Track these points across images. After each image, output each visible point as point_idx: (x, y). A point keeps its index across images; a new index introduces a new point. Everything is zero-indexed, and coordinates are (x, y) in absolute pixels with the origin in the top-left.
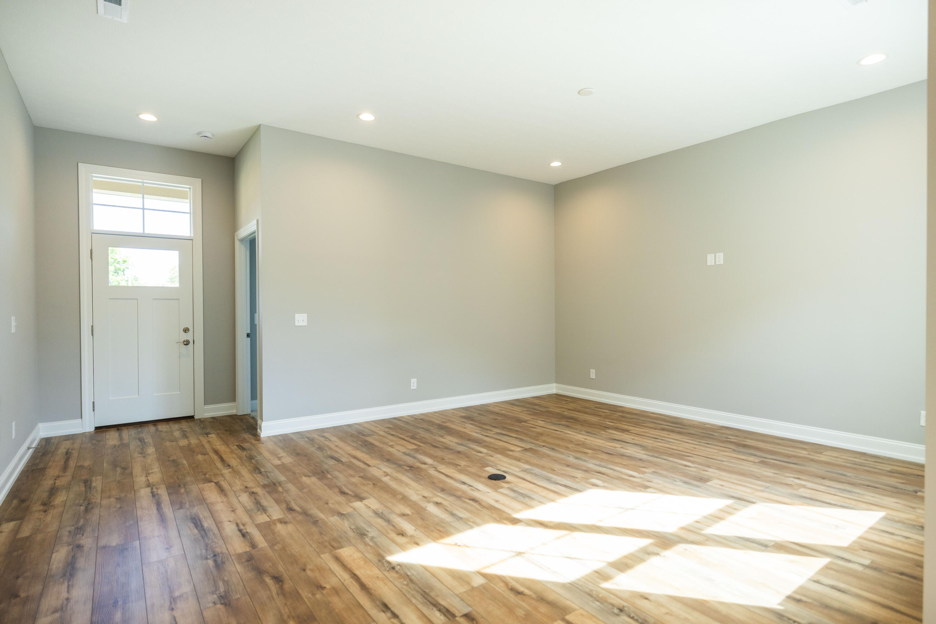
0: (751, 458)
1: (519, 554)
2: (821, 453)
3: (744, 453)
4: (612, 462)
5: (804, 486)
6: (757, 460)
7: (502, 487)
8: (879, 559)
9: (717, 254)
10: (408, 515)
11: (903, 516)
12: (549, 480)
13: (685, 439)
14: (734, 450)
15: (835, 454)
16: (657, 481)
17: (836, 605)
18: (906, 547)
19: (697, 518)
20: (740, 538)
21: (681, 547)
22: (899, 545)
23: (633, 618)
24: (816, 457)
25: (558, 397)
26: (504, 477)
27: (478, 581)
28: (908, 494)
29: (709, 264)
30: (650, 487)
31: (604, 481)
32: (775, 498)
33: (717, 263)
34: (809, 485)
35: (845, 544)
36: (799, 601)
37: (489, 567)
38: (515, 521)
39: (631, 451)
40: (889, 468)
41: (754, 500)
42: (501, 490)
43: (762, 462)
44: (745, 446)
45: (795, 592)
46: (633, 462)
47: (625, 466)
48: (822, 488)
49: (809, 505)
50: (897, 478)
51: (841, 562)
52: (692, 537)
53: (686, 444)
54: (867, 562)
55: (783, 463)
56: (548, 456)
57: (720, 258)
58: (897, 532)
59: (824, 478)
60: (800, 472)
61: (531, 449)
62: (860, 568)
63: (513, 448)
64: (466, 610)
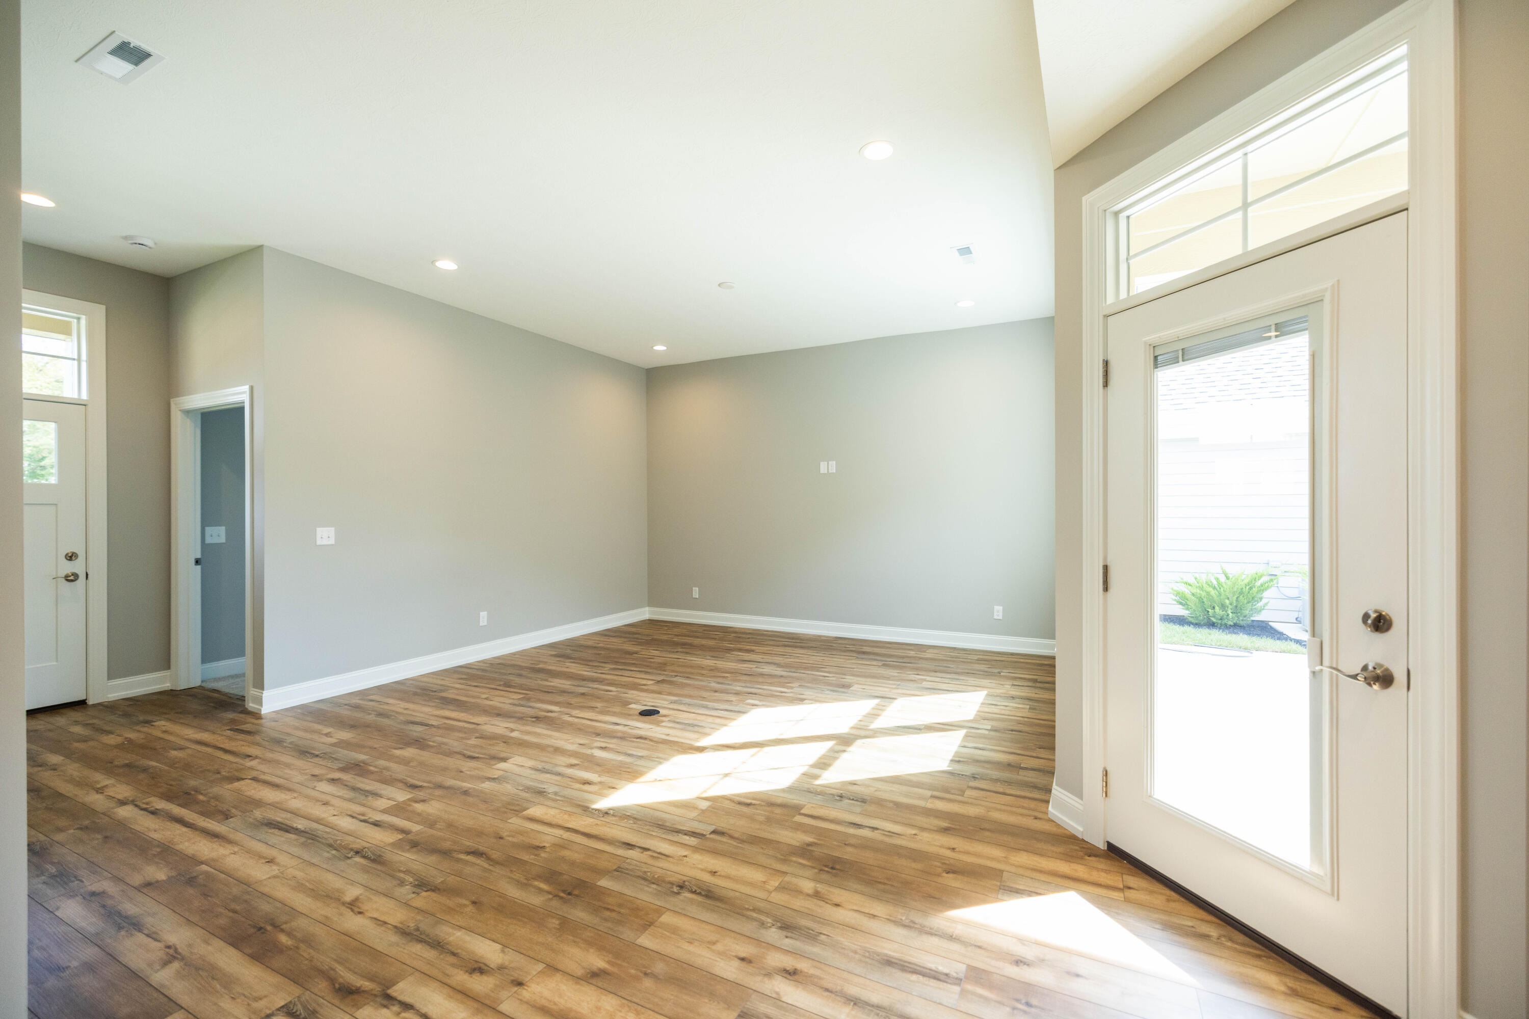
0: (874, 663)
1: (726, 775)
2: (925, 652)
3: (866, 659)
4: (756, 682)
5: (925, 680)
6: (880, 664)
7: (663, 722)
8: (995, 724)
9: (830, 462)
10: (578, 765)
11: (999, 691)
12: (706, 707)
13: (810, 652)
14: (857, 658)
15: (935, 651)
16: (808, 693)
17: (982, 759)
18: (1007, 713)
19: (859, 718)
20: (898, 727)
21: (859, 742)
22: (1003, 712)
23: (853, 800)
24: (923, 655)
25: (652, 623)
26: (658, 712)
27: (704, 805)
28: (995, 676)
29: (822, 471)
30: (805, 699)
31: (760, 701)
32: (908, 692)
33: (830, 471)
34: (928, 678)
35: (971, 717)
36: (959, 761)
37: (705, 791)
38: (701, 749)
39: (767, 669)
40: (976, 657)
41: (894, 697)
42: (663, 724)
43: (884, 665)
44: (864, 653)
45: (954, 756)
46: (775, 680)
47: (771, 684)
48: (938, 679)
49: (935, 693)
50: (983, 664)
51: (973, 731)
52: (863, 733)
53: (814, 657)
54: (989, 727)
55: (901, 664)
56: (689, 685)
57: (833, 467)
58: (999, 704)
59: (936, 672)
60: (917, 669)
61: (663, 680)
62: (987, 732)
63: (644, 682)
64: (712, 828)
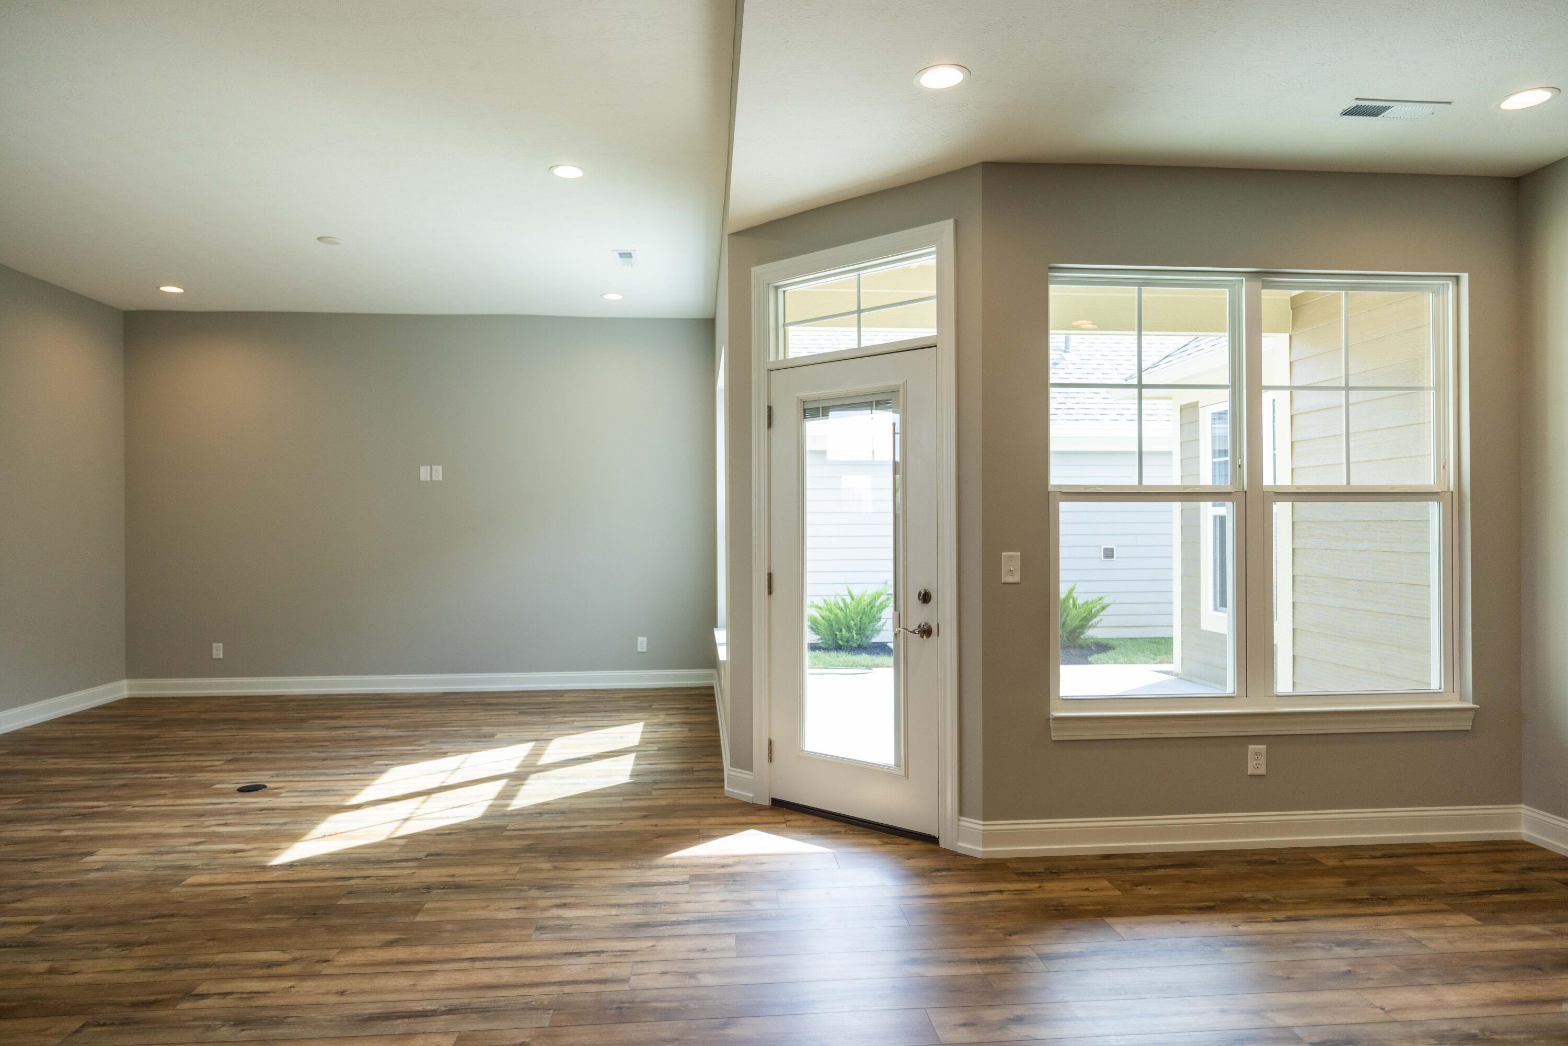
0: (509, 712)
1: (406, 820)
2: (562, 696)
3: (499, 710)
4: (371, 745)
5: (575, 721)
6: (516, 712)
7: (280, 793)
8: (660, 745)
9: (434, 467)
10: (205, 841)
11: (655, 721)
12: (326, 774)
14: (485, 710)
15: (574, 695)
16: (445, 748)
17: (659, 770)
18: (669, 736)
19: (520, 759)
20: (567, 760)
21: (535, 776)
22: (665, 736)
23: (552, 814)
24: (561, 699)
26: (265, 787)
27: (401, 842)
28: (647, 709)
29: (423, 480)
30: (448, 753)
31: (392, 760)
32: (562, 732)
33: (434, 478)
34: (577, 719)
35: (637, 744)
36: (640, 775)
37: (392, 834)
38: (356, 807)
39: (373, 732)
40: (621, 696)
41: (550, 738)
42: (282, 795)
43: (520, 713)
44: (490, 704)
45: (632, 772)
46: (396, 740)
47: (392, 745)
48: (589, 719)
49: (591, 730)
50: (632, 700)
51: (642, 753)
52: (533, 769)
54: (656, 748)
55: (542, 710)
56: (279, 758)
57: (438, 472)
58: (659, 730)
59: (584, 713)
60: (561, 712)
62: (656, 752)
